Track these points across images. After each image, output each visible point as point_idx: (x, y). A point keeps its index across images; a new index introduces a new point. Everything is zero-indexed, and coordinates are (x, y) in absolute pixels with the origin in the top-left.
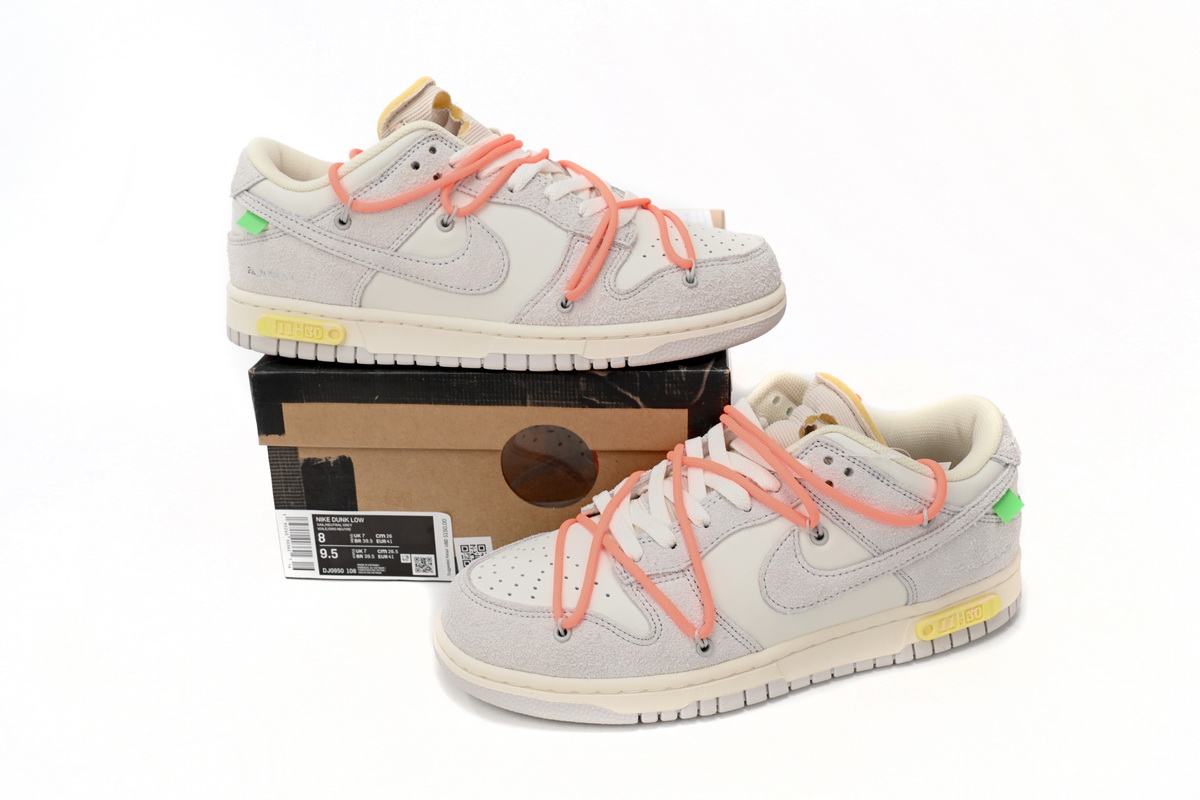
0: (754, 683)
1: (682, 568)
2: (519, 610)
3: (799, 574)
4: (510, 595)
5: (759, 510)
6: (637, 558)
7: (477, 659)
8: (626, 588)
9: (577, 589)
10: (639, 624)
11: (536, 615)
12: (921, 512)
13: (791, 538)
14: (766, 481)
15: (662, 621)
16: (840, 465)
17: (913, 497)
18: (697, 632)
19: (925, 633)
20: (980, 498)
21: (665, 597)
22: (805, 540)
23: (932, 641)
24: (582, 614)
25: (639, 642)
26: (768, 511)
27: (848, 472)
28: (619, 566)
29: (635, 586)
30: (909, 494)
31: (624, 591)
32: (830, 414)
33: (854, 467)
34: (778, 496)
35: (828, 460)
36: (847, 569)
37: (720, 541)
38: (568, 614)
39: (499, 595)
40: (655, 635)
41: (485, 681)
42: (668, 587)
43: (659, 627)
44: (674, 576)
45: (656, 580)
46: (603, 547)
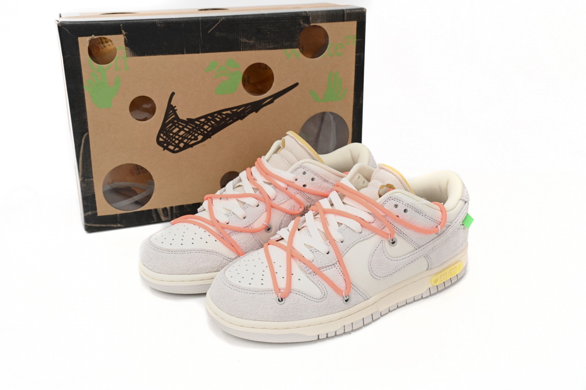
0: (366, 314)
1: (334, 263)
2: (257, 291)
3: (385, 261)
4: (250, 284)
5: (366, 232)
6: (312, 261)
7: (237, 317)
8: (309, 275)
9: (283, 278)
10: (316, 292)
11: (265, 292)
12: (437, 227)
13: (381, 244)
14: (368, 218)
15: (327, 290)
16: (401, 208)
17: (433, 220)
18: (344, 293)
19: (435, 282)
20: (458, 218)
21: (328, 278)
22: (387, 244)
23: (437, 286)
24: (289, 290)
25: (317, 300)
26: (370, 232)
27: (405, 211)
28: (303, 265)
29: (312, 274)
30: (431, 219)
31: (308, 277)
32: (391, 184)
33: (408, 209)
34: (374, 225)
35: (396, 206)
36: (406, 256)
37: (349, 248)
38: (282, 291)
39: (244, 284)
40: (324, 296)
41: (242, 327)
42: (328, 273)
43: (326, 293)
44: (331, 267)
45: (322, 270)
46: (292, 256)
